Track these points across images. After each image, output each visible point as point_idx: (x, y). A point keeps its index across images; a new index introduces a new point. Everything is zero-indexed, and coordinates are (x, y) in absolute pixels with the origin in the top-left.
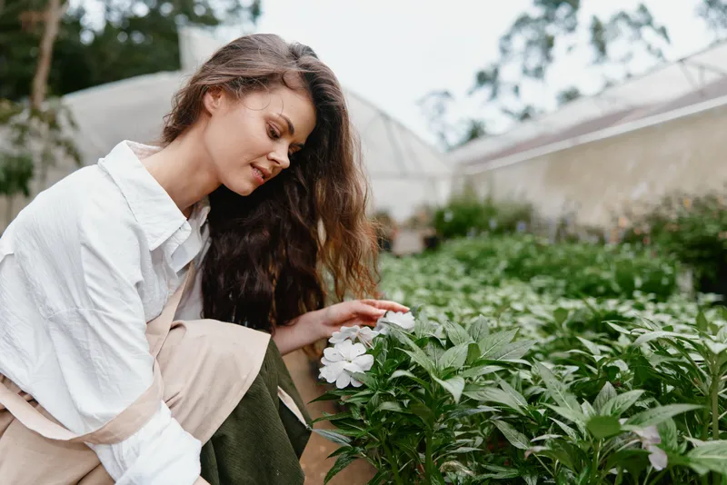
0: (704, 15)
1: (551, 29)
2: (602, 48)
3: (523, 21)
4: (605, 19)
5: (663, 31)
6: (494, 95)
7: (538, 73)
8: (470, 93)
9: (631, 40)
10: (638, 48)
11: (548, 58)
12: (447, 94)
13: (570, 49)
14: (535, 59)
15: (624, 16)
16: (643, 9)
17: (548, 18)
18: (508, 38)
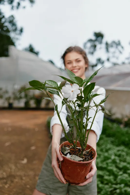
2: (108, 50)
3: (90, 40)
5: (122, 47)
7: (92, 53)
10: (117, 51)
11: (95, 50)
15: (114, 42)
18: (86, 43)
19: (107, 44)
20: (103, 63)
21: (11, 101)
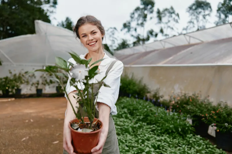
0: (189, 12)
1: (146, 12)
2: (160, 19)
3: (137, 9)
4: (161, 10)
5: (178, 15)
6: (129, 31)
7: (142, 24)
8: (121, 30)
9: (169, 17)
10: (171, 19)
11: (145, 20)
12: (115, 28)
13: (151, 18)
14: (141, 20)
15: (166, 10)
16: (172, 8)
17: (145, 9)
18: (133, 14)
19: (159, 12)
20: (156, 35)
21: (40, 87)
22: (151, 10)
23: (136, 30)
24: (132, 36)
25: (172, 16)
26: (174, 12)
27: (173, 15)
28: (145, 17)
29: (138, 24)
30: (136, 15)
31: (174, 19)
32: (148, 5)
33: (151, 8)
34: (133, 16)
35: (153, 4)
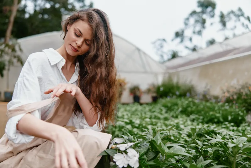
1: (204, 16)
2: (224, 24)
3: (194, 13)
4: (225, 13)
5: (248, 18)
6: (182, 41)
7: (200, 33)
8: (172, 40)
9: (236, 21)
10: (238, 24)
11: (204, 27)
12: (164, 40)
13: (212, 24)
14: (198, 27)
15: (232, 12)
16: (240, 10)
17: (203, 12)
18: (188, 19)
19: (222, 16)
22: (212, 14)
23: (191, 39)
24: (187, 47)
25: (239, 20)
26: (242, 15)
27: (242, 19)
28: (204, 22)
29: (194, 32)
30: (192, 21)
31: (243, 24)
32: (207, 7)
33: (211, 12)
34: (187, 22)
35: (213, 6)
